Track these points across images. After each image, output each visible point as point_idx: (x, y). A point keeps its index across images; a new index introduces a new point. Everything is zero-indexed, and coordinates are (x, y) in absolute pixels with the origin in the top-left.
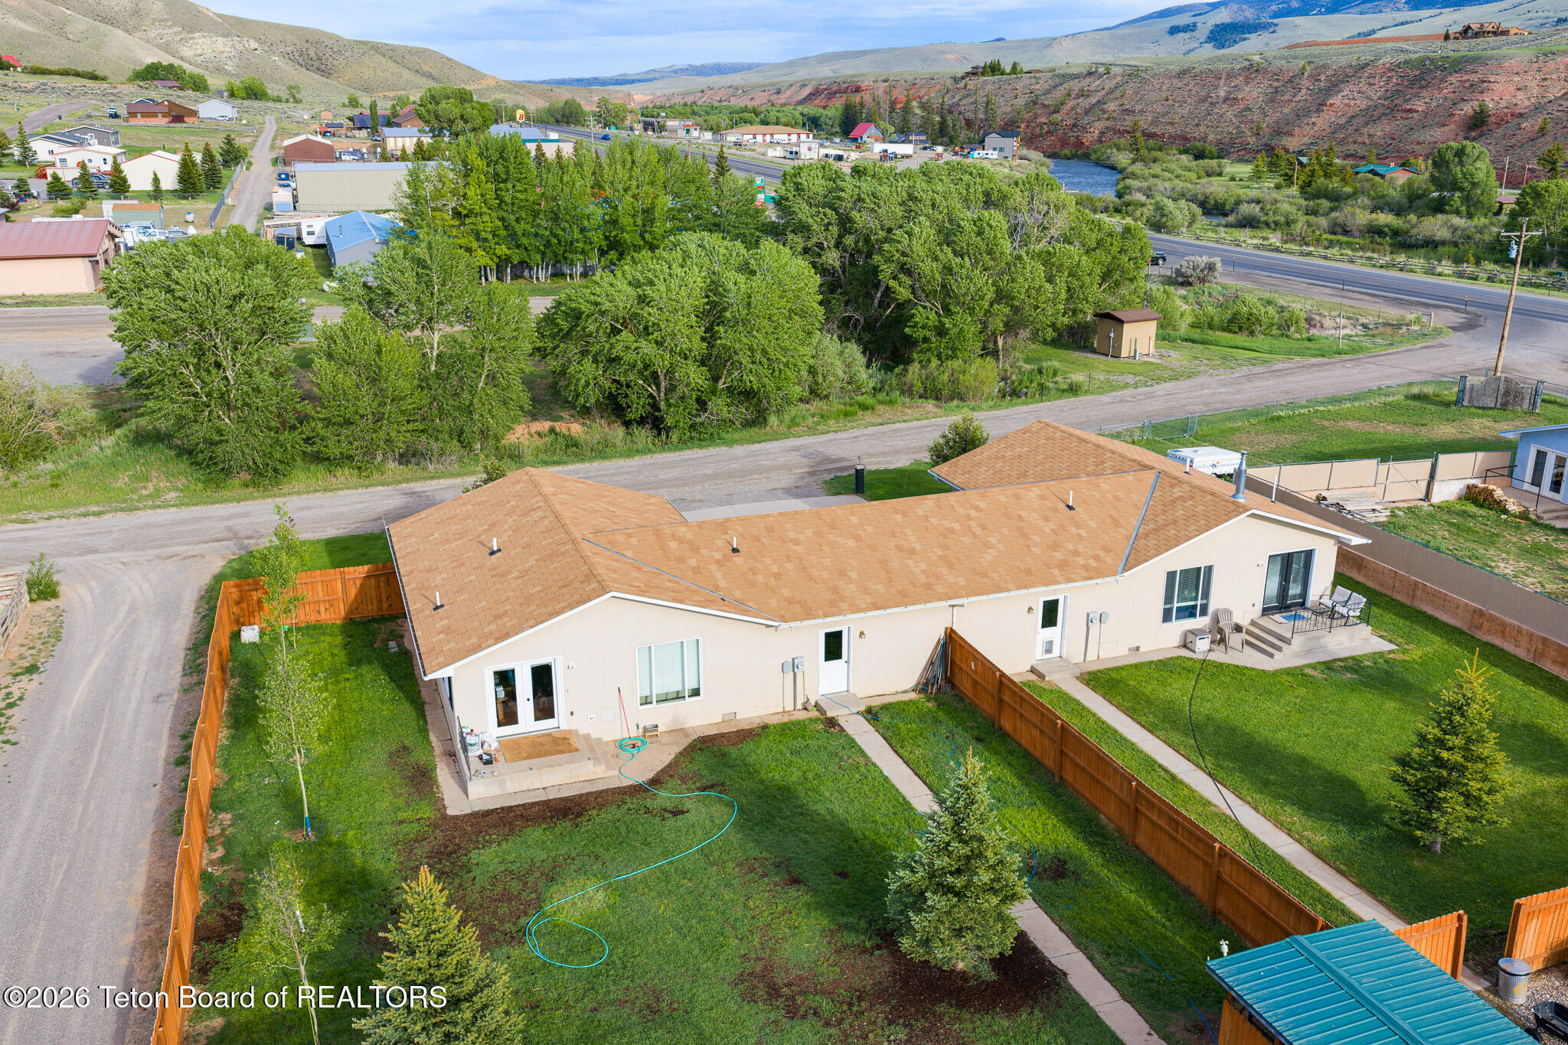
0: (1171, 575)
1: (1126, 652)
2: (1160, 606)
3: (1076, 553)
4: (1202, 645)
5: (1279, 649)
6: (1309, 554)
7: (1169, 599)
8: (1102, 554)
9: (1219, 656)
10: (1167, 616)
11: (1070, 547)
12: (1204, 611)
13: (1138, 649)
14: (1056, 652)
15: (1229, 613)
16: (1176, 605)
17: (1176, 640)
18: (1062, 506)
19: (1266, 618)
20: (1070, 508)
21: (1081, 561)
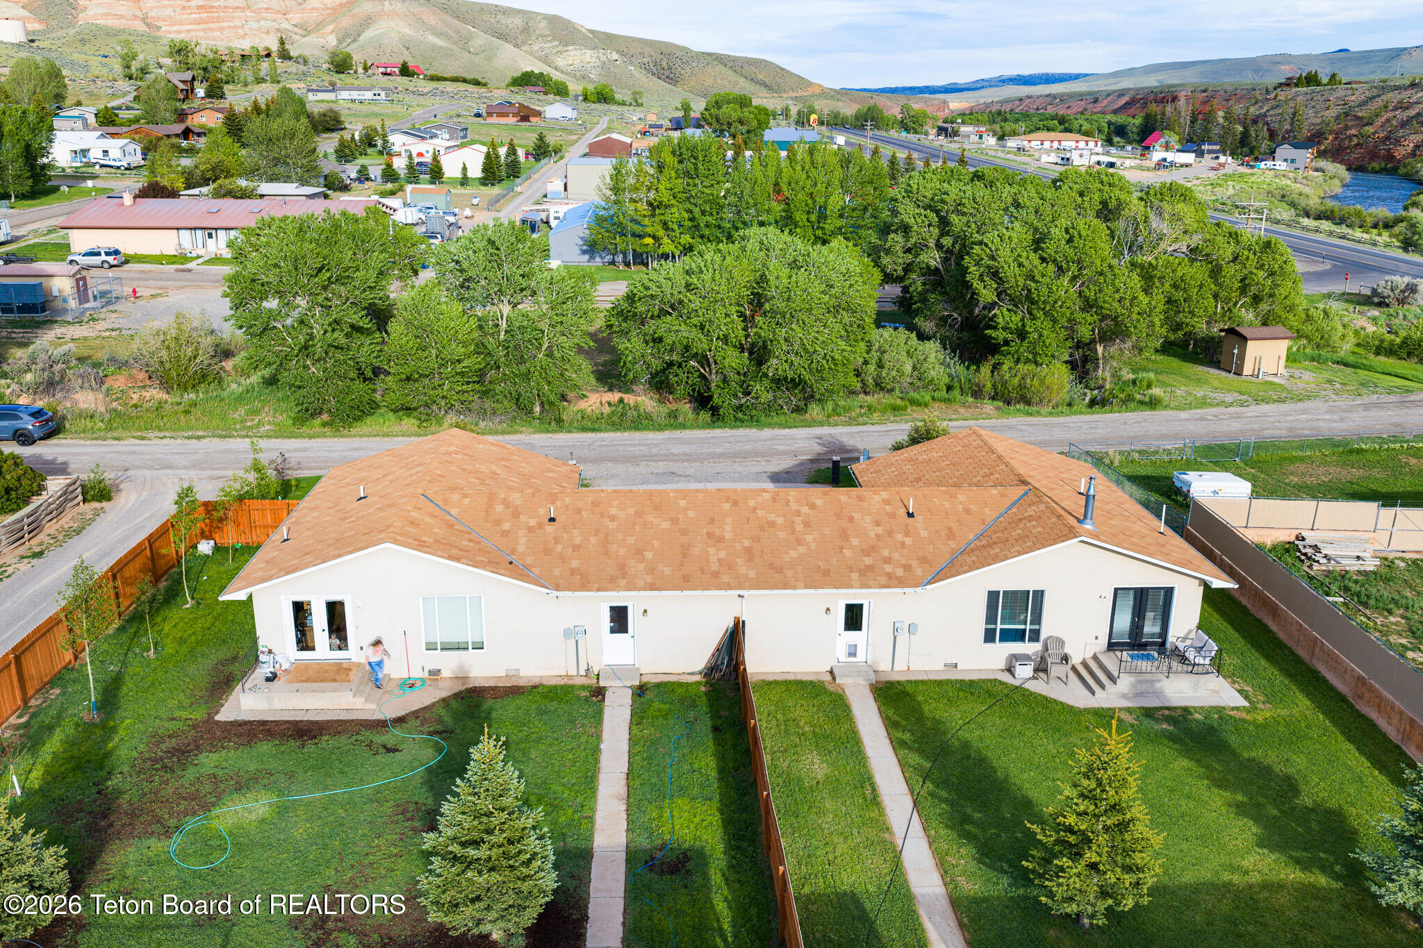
0: (993, 596)
1: (942, 668)
2: (980, 626)
3: (888, 560)
4: (1024, 671)
5: (1103, 687)
6: (1169, 592)
7: (991, 617)
8: (915, 564)
9: (1038, 687)
10: (989, 637)
11: (886, 553)
12: (1035, 636)
13: (956, 666)
14: (861, 657)
15: (1061, 643)
16: (999, 626)
17: (1002, 664)
18: (903, 512)
19: (1111, 654)
20: (910, 515)
21: (888, 568)
